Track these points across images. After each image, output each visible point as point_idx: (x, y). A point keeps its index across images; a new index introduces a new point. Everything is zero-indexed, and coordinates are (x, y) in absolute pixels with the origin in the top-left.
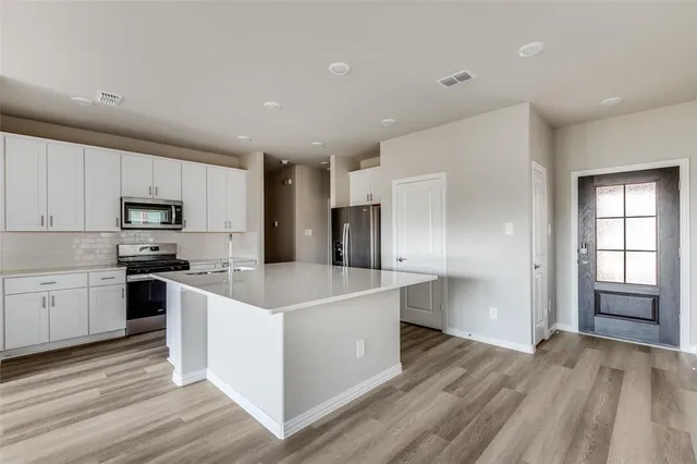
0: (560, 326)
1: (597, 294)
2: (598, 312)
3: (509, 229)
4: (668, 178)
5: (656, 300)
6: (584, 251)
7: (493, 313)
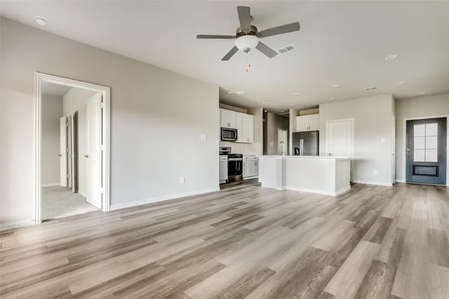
0: (398, 181)
1: (414, 167)
2: (414, 174)
3: (383, 140)
4: (442, 122)
5: (437, 168)
6: (408, 150)
7: (375, 172)
